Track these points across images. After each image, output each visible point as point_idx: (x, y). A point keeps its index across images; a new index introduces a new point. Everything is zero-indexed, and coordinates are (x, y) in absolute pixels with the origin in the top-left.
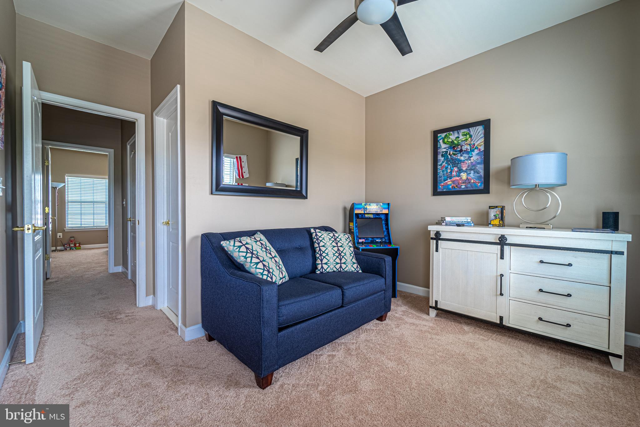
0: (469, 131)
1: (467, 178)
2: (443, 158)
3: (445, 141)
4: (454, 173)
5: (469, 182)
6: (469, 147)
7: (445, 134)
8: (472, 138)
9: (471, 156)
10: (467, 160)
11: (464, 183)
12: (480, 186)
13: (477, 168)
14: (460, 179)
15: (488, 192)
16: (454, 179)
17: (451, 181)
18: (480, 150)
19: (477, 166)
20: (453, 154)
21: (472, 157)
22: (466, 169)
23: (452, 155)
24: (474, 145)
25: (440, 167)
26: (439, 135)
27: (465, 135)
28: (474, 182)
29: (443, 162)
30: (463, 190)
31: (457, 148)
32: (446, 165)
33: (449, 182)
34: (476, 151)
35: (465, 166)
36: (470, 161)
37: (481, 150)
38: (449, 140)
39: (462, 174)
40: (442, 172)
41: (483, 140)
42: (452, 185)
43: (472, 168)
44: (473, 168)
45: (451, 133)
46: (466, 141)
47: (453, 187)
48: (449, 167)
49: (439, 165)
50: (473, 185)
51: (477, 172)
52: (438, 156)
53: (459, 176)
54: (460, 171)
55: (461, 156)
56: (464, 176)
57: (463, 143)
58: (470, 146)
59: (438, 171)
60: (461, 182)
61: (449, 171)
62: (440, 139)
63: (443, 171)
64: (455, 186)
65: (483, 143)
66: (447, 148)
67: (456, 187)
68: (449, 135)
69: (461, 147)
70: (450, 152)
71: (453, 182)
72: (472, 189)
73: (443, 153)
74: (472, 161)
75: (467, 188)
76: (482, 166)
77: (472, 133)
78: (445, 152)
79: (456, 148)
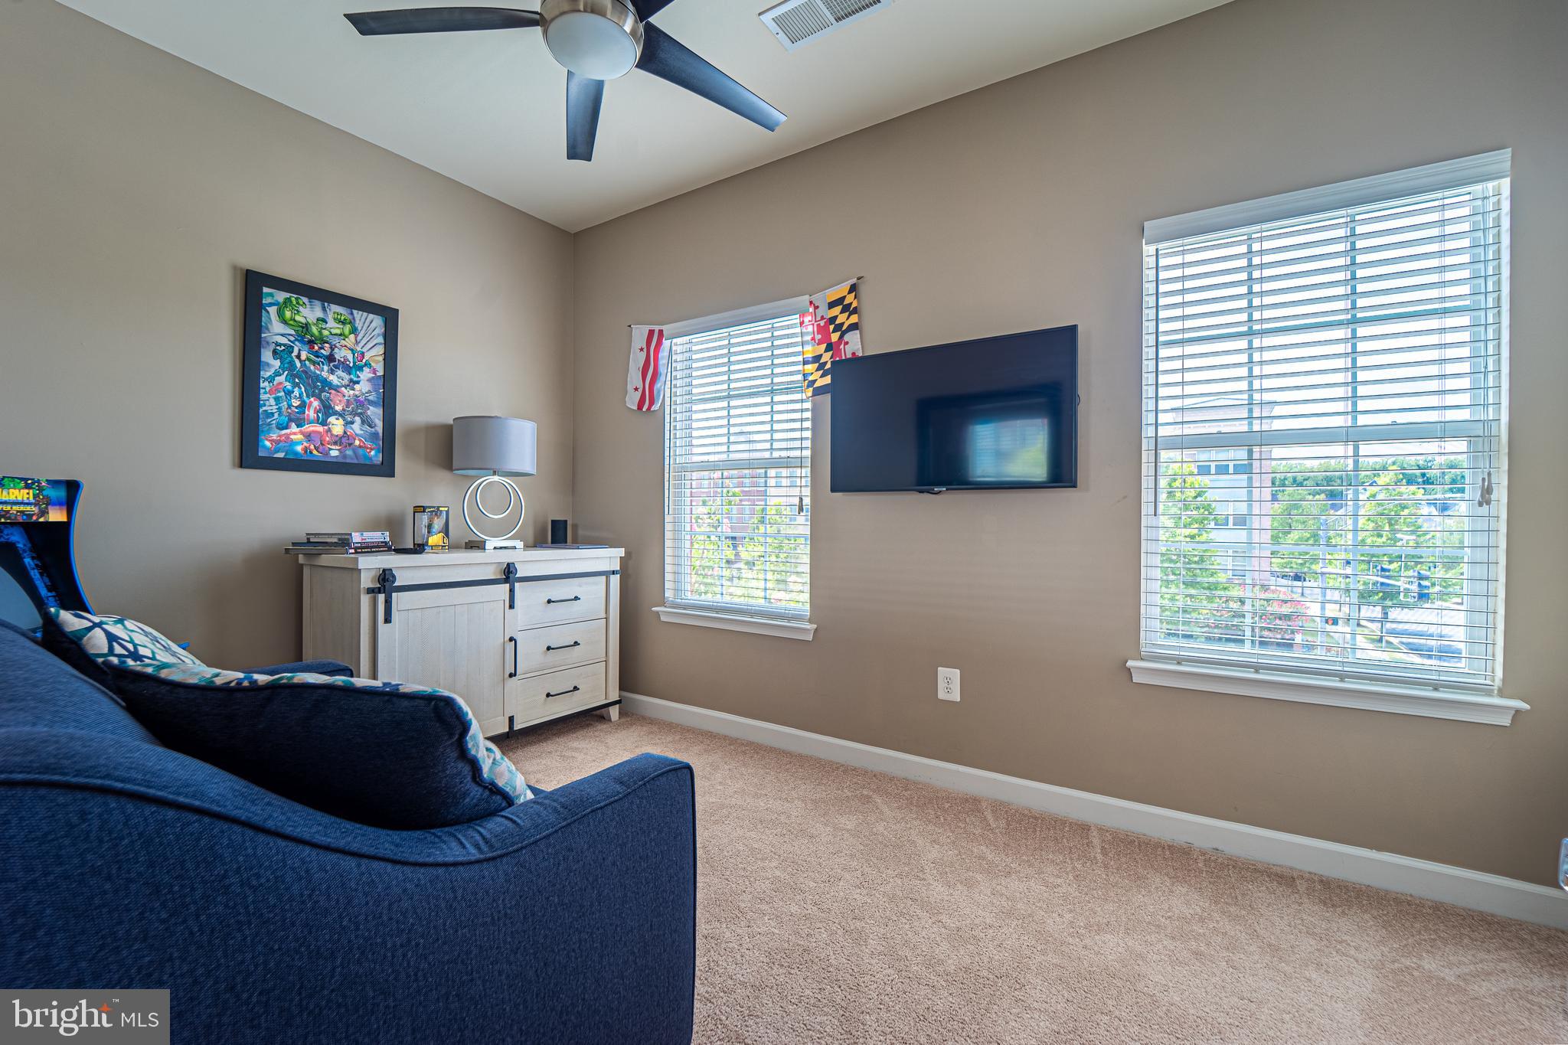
0: (350, 317)
1: (345, 433)
2: (277, 363)
3: (284, 314)
4: (311, 414)
5: (350, 445)
6: (350, 357)
7: (288, 295)
8: (359, 338)
9: (355, 379)
10: (346, 387)
11: (335, 443)
12: (375, 456)
13: (369, 413)
14: (327, 432)
15: (391, 473)
16: (307, 428)
17: (302, 433)
18: (374, 371)
19: (369, 409)
20: (308, 359)
21: (358, 382)
22: (343, 410)
23: (307, 362)
24: (363, 354)
25: (266, 383)
26: (266, 290)
27: (342, 322)
28: (360, 447)
29: (277, 374)
30: (335, 460)
31: (320, 348)
32: (289, 386)
33: (295, 434)
34: (366, 374)
35: (340, 401)
36: (352, 392)
37: (378, 374)
38: (298, 318)
39: (332, 419)
40: (272, 402)
41: (381, 350)
42: (305, 444)
43: (358, 406)
44: (359, 411)
45: (305, 300)
46: (344, 340)
47: (305, 449)
48: (296, 392)
49: (266, 379)
50: (361, 451)
51: (366, 421)
52: (262, 350)
53: (324, 423)
54: (327, 410)
55: (332, 372)
56: (337, 426)
57: (335, 341)
58: (354, 355)
59: (262, 397)
60: (328, 439)
61: (296, 403)
62: (271, 305)
63: (277, 399)
64: (312, 447)
65: (381, 358)
66: (292, 339)
67: (315, 452)
68: (298, 303)
69: (332, 349)
70: (300, 350)
71: (308, 436)
72: (356, 461)
73: (278, 348)
74: (357, 393)
75: (345, 456)
76: (380, 411)
77: (358, 324)
78: (284, 345)
79: (316, 348)
